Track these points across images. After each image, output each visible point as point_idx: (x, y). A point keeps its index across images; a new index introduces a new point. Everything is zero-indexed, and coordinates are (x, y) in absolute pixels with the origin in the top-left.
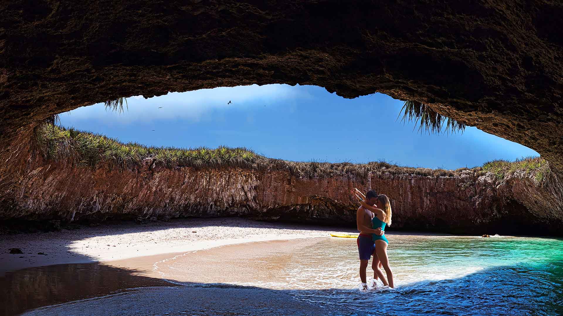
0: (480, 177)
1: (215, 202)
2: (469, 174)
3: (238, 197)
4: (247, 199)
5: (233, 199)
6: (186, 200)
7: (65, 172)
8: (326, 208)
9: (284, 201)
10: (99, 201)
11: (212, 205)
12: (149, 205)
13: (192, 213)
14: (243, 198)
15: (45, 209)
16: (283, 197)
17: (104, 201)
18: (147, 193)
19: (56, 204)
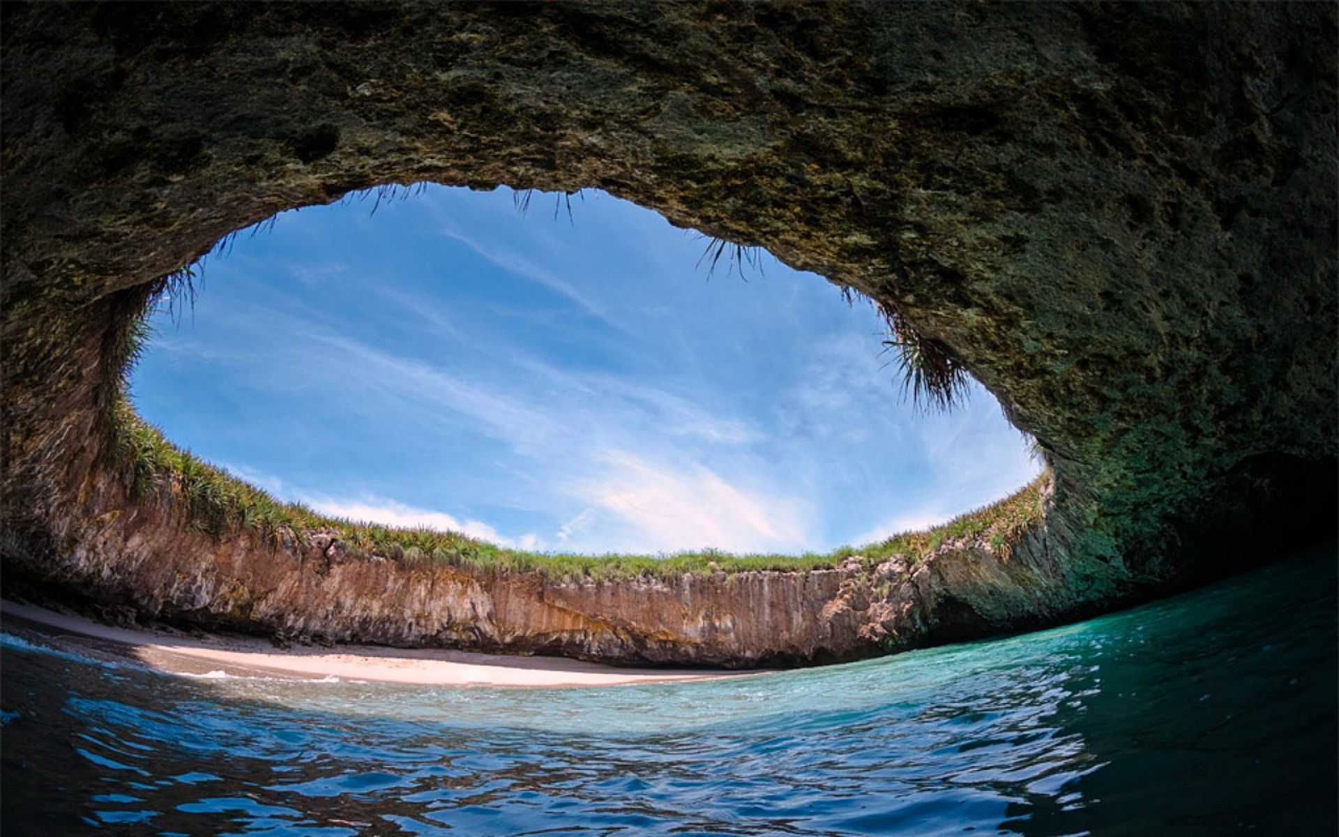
0: (881, 565)
1: (418, 617)
2: (860, 562)
3: (459, 611)
4: (476, 618)
5: (450, 616)
6: (364, 610)
7: (162, 534)
8: (614, 637)
9: (541, 622)
10: (207, 587)
11: (410, 624)
12: (298, 612)
13: (374, 635)
14: (469, 616)
15: (109, 578)
16: (542, 617)
17: (216, 589)
18: (293, 588)
19: (129, 574)
